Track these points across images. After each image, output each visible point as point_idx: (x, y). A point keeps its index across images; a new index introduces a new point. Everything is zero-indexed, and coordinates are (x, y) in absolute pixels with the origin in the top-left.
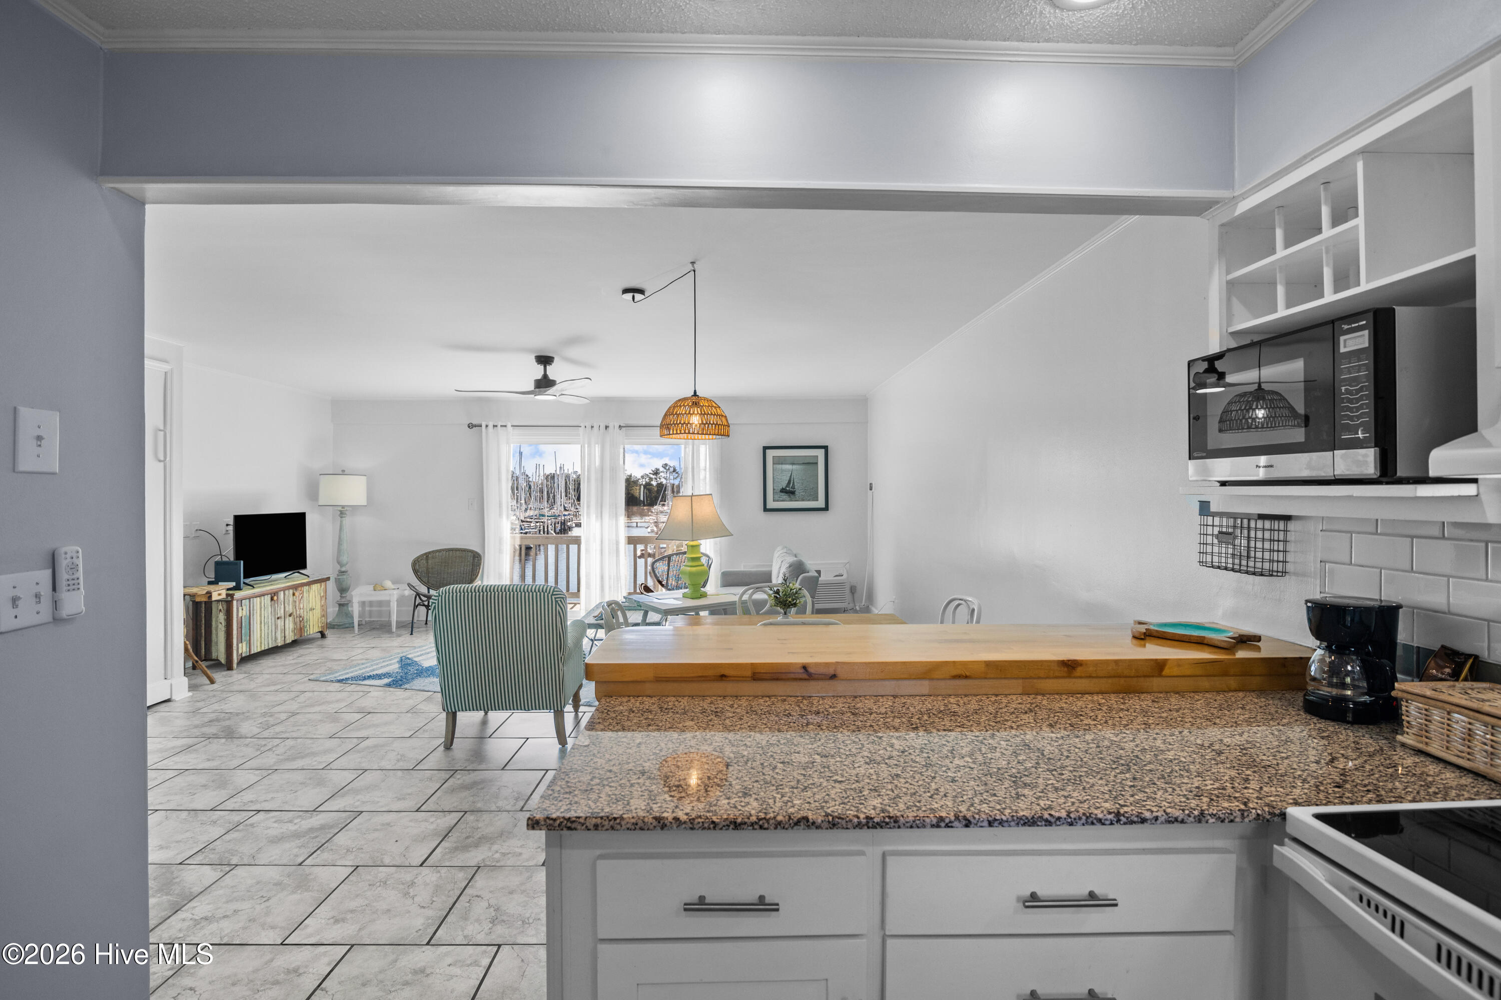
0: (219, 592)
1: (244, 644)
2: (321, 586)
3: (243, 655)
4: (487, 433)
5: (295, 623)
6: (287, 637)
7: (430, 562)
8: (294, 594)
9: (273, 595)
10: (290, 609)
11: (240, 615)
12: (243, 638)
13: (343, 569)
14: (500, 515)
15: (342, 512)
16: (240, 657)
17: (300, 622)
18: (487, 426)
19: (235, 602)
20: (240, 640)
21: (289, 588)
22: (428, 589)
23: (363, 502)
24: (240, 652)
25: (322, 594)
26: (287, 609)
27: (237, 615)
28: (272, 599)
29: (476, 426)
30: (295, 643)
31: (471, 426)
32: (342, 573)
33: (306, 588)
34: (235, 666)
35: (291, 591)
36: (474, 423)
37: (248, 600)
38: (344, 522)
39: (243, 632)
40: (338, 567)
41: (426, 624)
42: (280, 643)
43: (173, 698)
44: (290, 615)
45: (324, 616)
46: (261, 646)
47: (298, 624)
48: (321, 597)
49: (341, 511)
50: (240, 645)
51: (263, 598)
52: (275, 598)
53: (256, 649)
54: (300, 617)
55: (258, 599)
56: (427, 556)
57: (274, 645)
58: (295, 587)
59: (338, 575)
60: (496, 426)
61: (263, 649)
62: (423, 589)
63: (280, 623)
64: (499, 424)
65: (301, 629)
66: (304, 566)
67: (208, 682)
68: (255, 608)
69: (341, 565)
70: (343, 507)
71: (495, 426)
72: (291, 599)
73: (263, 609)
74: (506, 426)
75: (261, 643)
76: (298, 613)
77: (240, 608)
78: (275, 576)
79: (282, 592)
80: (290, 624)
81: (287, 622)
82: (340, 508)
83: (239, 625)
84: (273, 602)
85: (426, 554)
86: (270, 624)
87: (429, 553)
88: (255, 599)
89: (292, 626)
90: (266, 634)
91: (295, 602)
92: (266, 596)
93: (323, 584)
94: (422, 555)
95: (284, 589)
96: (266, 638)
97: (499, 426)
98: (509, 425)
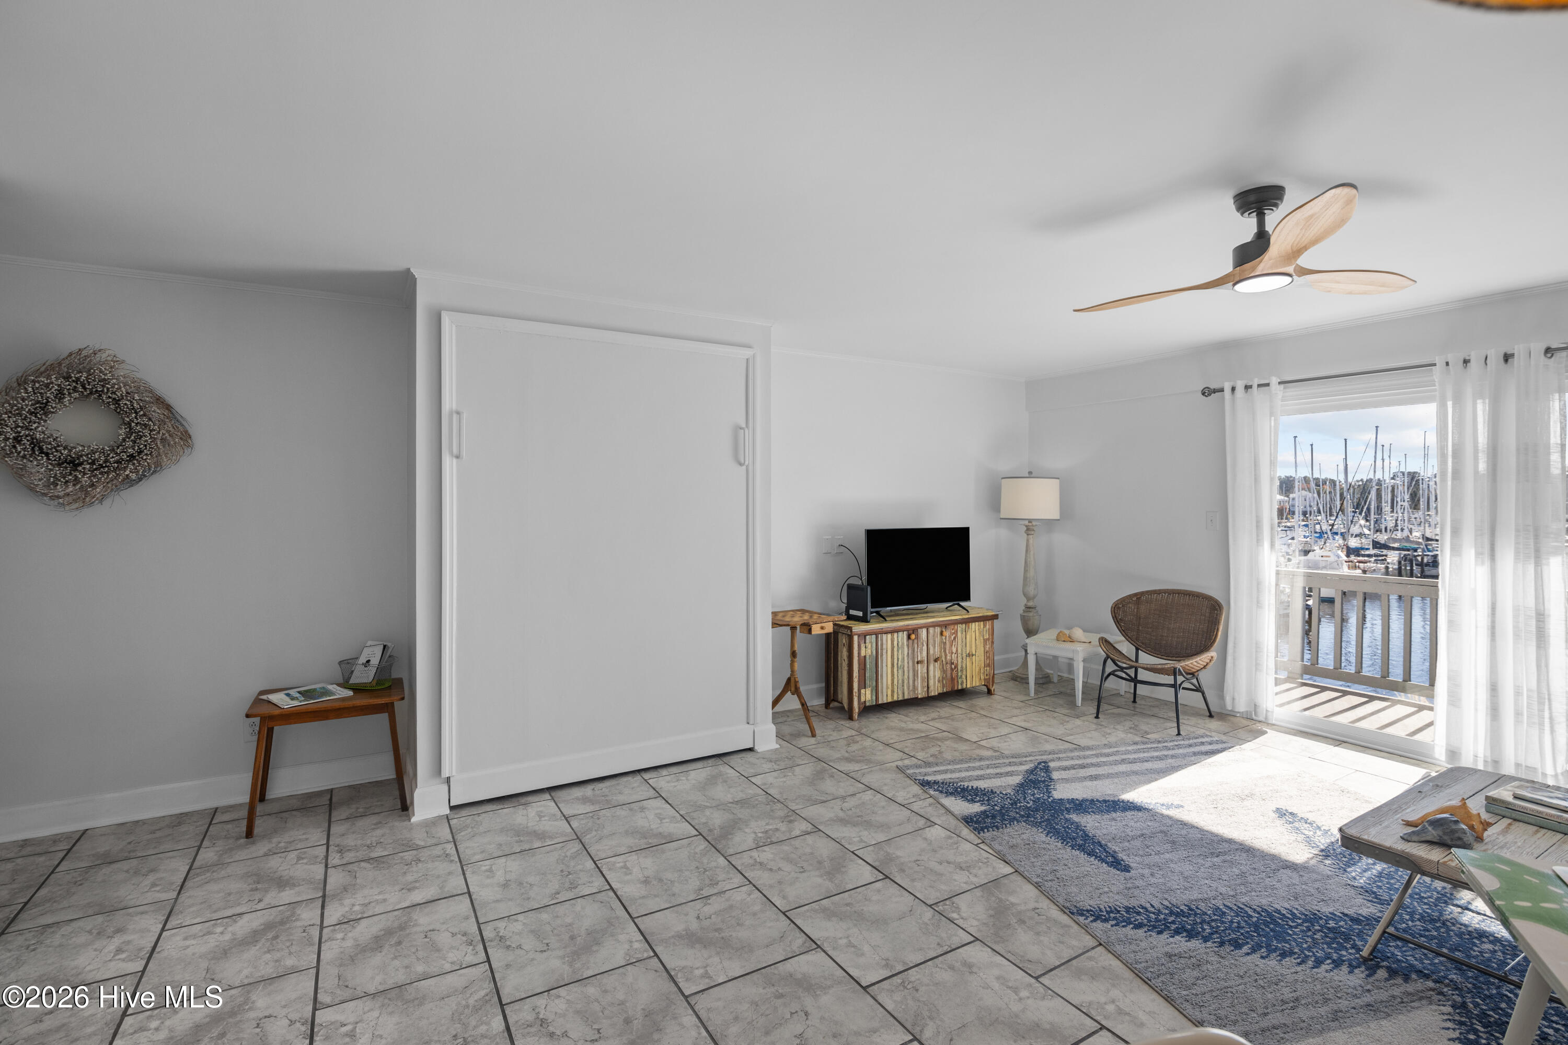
0: (823, 625)
1: (868, 691)
2: (985, 626)
3: (868, 704)
4: (1233, 401)
5: (944, 671)
6: (931, 688)
7: (1143, 608)
8: (942, 634)
9: (912, 632)
10: (935, 651)
11: (863, 654)
12: (868, 682)
13: (1031, 604)
14: (1259, 540)
15: (1030, 527)
16: (862, 706)
17: (952, 670)
18: (1233, 389)
19: (856, 638)
20: (863, 685)
21: (934, 625)
22: (1137, 649)
23: (1056, 515)
24: (863, 699)
25: (987, 636)
26: (931, 652)
27: (859, 654)
28: (909, 637)
29: (1215, 391)
30: (942, 697)
31: (1207, 392)
32: (1028, 608)
33: (960, 627)
34: (856, 716)
35: (938, 630)
36: (1213, 386)
37: (874, 636)
38: (1031, 541)
39: (867, 675)
40: (1024, 601)
41: (1134, 701)
42: (921, 694)
43: (756, 748)
44: (936, 660)
45: (989, 665)
46: (892, 695)
47: (949, 672)
48: (985, 641)
49: (1026, 526)
50: (863, 691)
51: (896, 635)
52: (913, 636)
53: (885, 698)
54: (952, 663)
55: (889, 636)
56: (1138, 598)
57: (912, 696)
58: (945, 625)
59: (1024, 611)
60: (1251, 387)
61: (895, 698)
62: (1126, 648)
63: (921, 669)
64: (1255, 382)
65: (952, 679)
66: (967, 598)
67: (810, 734)
68: (884, 647)
69: (1028, 599)
70: (1030, 521)
71: (1248, 387)
72: (938, 639)
73: (895, 649)
74: (1268, 385)
75: (893, 692)
76: (948, 658)
77: (863, 646)
78: (931, 606)
79: (924, 631)
80: (935, 672)
81: (931, 667)
82: (1026, 523)
83: (862, 666)
84: (910, 641)
85: (1135, 595)
86: (906, 669)
87: (1142, 593)
88: (884, 636)
89: (938, 674)
90: (900, 681)
91: (945, 643)
92: (900, 634)
93: (988, 624)
94: (1130, 596)
95: (927, 627)
96: (900, 686)
97: (1255, 387)
98: (1274, 381)
